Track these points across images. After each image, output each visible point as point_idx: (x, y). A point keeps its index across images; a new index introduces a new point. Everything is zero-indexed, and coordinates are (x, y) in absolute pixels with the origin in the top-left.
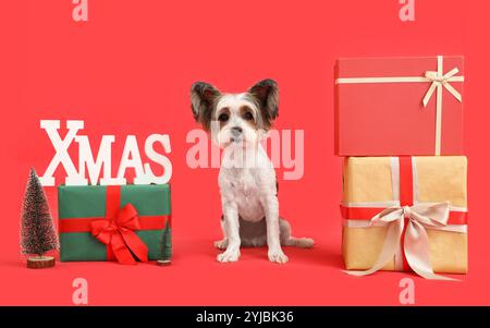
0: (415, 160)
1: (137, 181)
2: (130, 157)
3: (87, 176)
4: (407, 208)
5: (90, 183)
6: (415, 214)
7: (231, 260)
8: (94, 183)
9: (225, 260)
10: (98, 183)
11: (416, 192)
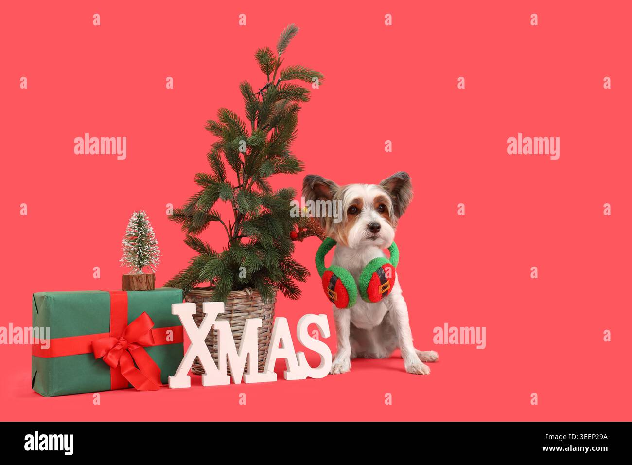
1: (290, 376)
2: (281, 346)
3: (229, 372)
5: (232, 381)
8: (238, 381)
10: (243, 381)
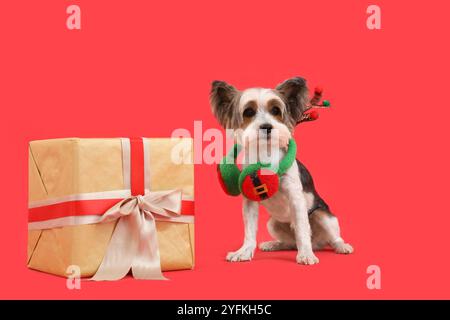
0: (146, 141)
4: (140, 197)
6: (148, 204)
7: (243, 258)
9: (235, 259)
11: (147, 179)
